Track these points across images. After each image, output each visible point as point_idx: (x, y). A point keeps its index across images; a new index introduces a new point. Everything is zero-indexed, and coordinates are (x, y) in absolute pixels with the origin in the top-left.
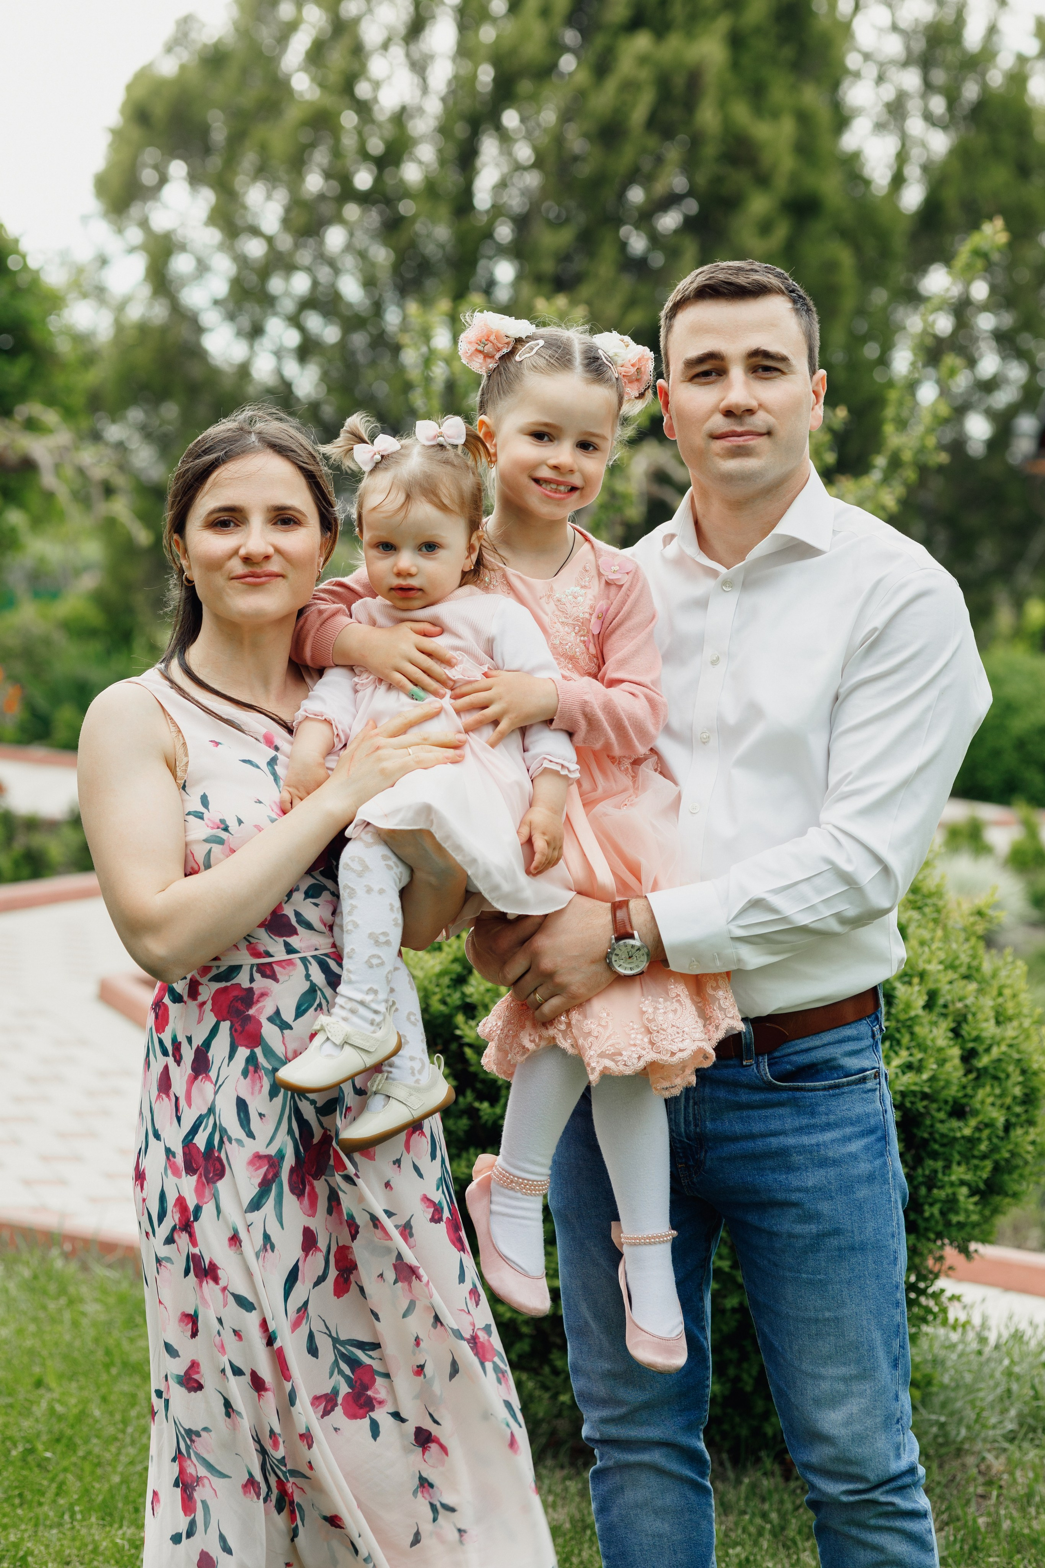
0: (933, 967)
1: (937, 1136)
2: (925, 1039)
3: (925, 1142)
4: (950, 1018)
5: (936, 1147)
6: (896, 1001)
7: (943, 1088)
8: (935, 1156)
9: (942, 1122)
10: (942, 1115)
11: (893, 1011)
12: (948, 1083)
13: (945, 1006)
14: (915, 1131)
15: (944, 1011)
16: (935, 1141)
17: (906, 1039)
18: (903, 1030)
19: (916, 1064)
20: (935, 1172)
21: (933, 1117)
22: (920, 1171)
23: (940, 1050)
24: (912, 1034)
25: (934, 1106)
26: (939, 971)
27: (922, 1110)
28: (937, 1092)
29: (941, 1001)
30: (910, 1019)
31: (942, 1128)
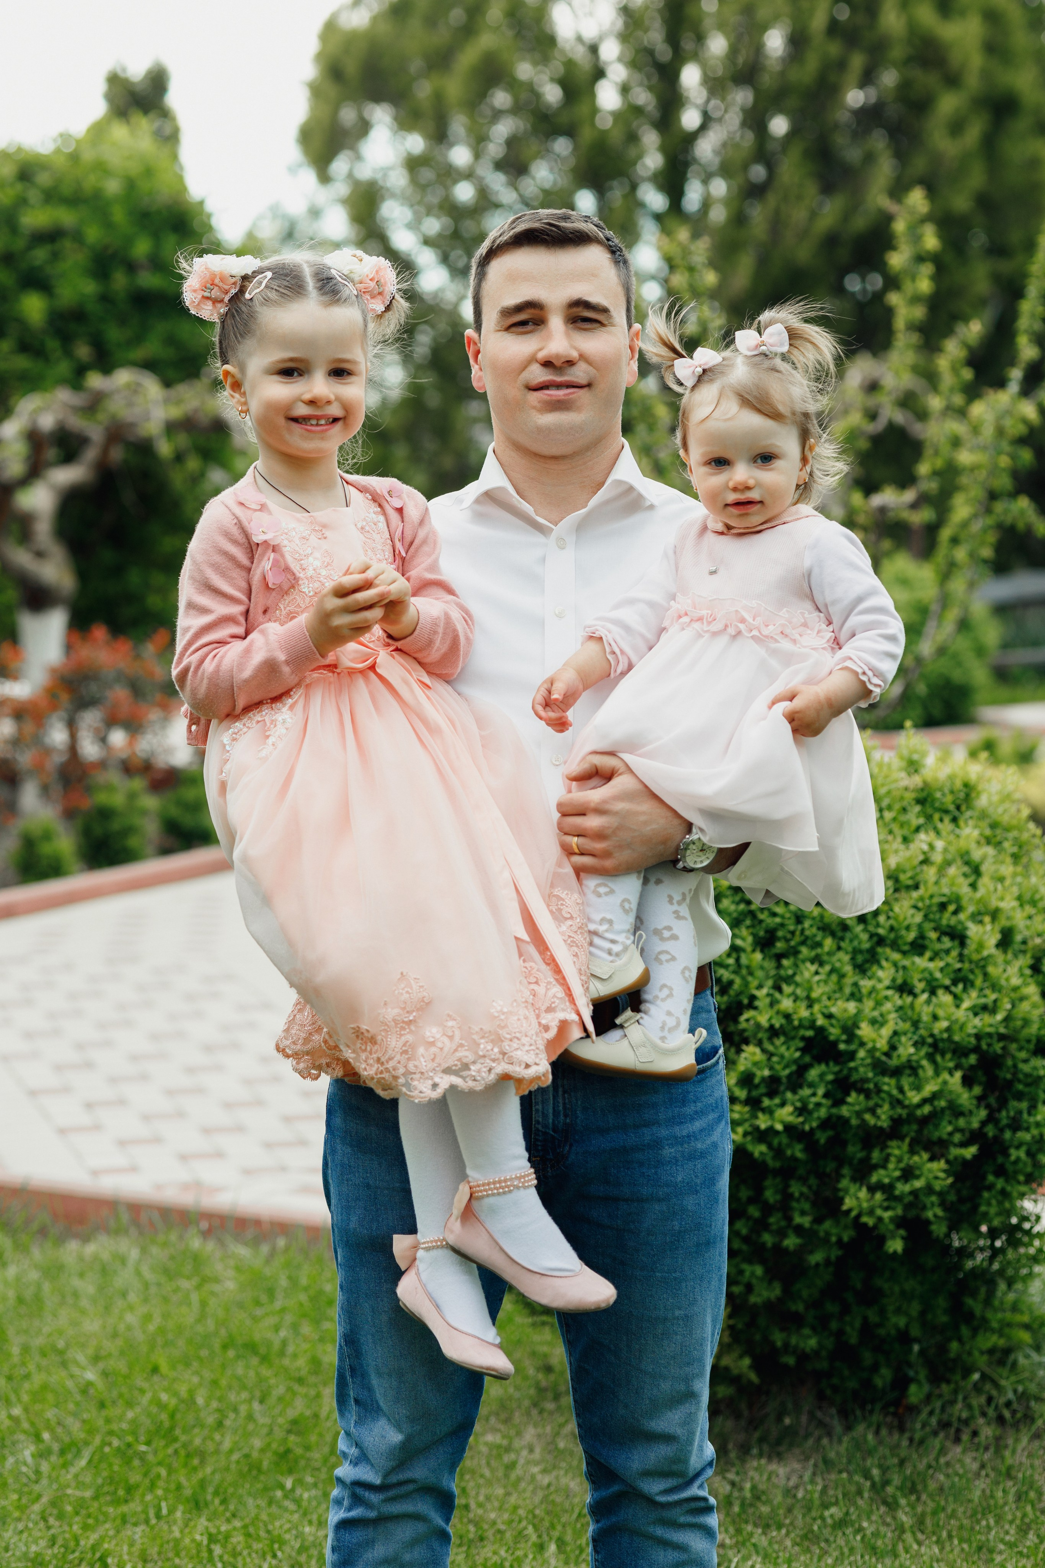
0: (1008, 904)
1: (1021, 1076)
2: (999, 978)
3: (1009, 1084)
4: (1029, 955)
5: (1020, 1087)
6: (968, 942)
7: (1023, 1027)
8: (1019, 1096)
9: (1026, 1061)
10: (1023, 1055)
11: (966, 952)
12: (1026, 1022)
13: (1024, 942)
14: (997, 1072)
15: (1023, 947)
16: (1019, 1081)
17: (979, 982)
18: (977, 971)
19: (991, 1005)
20: (1020, 1112)
21: (1014, 1057)
22: (1004, 1113)
23: (1015, 989)
24: (986, 975)
25: (1013, 1046)
26: (1013, 909)
27: (999, 1051)
28: (1017, 1031)
29: (1018, 938)
30: (982, 959)
31: (1025, 1068)
